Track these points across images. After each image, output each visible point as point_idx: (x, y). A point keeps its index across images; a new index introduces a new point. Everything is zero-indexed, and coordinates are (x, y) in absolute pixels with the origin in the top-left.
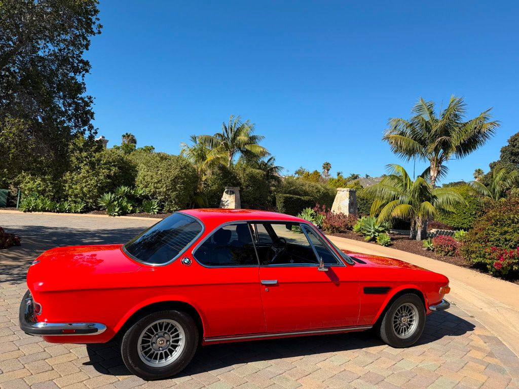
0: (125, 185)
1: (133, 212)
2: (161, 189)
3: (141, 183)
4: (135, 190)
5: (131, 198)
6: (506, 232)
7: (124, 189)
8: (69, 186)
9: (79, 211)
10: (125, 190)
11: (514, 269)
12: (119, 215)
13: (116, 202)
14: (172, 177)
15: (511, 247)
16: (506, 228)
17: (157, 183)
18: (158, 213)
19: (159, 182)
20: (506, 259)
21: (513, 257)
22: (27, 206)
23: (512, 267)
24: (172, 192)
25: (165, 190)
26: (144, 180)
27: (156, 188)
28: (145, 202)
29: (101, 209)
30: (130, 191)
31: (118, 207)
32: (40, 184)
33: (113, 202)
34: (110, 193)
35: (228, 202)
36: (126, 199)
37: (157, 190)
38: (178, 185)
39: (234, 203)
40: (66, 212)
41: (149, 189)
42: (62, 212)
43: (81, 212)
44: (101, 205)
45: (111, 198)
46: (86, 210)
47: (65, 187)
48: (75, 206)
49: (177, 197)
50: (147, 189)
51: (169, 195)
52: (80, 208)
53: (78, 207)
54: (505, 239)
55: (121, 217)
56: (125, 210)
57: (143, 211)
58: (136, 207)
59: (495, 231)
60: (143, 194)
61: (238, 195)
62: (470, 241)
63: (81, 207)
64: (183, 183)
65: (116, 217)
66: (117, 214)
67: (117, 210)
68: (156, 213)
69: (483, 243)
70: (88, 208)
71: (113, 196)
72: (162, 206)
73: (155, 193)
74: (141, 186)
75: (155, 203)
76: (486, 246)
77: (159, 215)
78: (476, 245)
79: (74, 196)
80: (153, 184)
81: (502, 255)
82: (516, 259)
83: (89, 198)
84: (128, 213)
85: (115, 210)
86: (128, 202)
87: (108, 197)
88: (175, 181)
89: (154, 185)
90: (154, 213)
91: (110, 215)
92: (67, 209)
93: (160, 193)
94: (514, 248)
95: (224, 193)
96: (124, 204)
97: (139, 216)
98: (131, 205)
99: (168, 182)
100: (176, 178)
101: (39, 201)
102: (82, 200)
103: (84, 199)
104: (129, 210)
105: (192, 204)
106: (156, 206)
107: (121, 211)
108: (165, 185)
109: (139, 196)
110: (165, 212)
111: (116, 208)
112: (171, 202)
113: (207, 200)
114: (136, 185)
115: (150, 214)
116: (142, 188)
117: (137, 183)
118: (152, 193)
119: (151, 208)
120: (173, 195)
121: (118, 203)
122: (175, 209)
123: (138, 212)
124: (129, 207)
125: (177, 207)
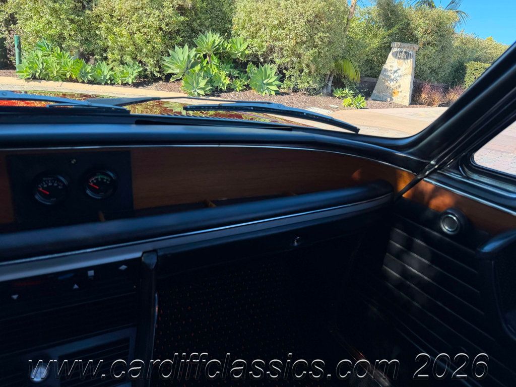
0: (214, 31)
1: (230, 89)
2: (286, 43)
3: (243, 28)
4: (232, 42)
5: (224, 57)
7: (212, 39)
8: (107, 29)
9: (130, 83)
10: (214, 42)
12: (206, 95)
13: (199, 67)
14: (310, 14)
17: (276, 27)
19: (280, 25)
22: (30, 68)
24: (307, 48)
25: (293, 43)
26: (251, 20)
27: (275, 39)
28: (251, 69)
29: (172, 80)
30: (223, 45)
31: (204, 78)
32: (49, 22)
33: (193, 66)
34: (186, 47)
36: (215, 60)
37: (277, 44)
38: (319, 34)
40: (106, 84)
41: (259, 40)
42: (99, 83)
43: (136, 85)
44: (170, 71)
45: (189, 56)
46: (144, 80)
47: (98, 29)
48: (122, 72)
50: (256, 42)
51: (299, 56)
52: (132, 77)
53: (128, 73)
55: (210, 97)
56: (215, 84)
58: (237, 78)
60: (247, 52)
63: (132, 73)
64: (329, 29)
66: (202, 92)
67: (202, 84)
68: (273, 93)
70: (146, 76)
71: (193, 53)
73: (271, 50)
74: (243, 33)
75: (271, 72)
79: (119, 50)
80: (268, 30)
83: (147, 56)
84: (221, 91)
85: (198, 83)
86: (219, 68)
87: (183, 54)
89: (271, 32)
90: (270, 95)
91: (191, 94)
92: (108, 77)
93: (281, 49)
95: (390, 55)
96: (214, 71)
98: (226, 75)
99: (301, 25)
100: (317, 16)
101: (52, 59)
102: (134, 59)
103: (138, 58)
104: (223, 85)
105: (330, 76)
106: (273, 79)
107: (210, 88)
108: (293, 33)
109: (240, 54)
110: (286, 91)
111: (200, 79)
112: (301, 71)
113: (358, 69)
114: (233, 32)
115: (263, 94)
116: (245, 39)
117: (235, 27)
118: (264, 49)
119: (265, 82)
120: (308, 55)
121: (202, 68)
122: (307, 85)
123: (241, 88)
124: (223, 77)
125: (311, 82)
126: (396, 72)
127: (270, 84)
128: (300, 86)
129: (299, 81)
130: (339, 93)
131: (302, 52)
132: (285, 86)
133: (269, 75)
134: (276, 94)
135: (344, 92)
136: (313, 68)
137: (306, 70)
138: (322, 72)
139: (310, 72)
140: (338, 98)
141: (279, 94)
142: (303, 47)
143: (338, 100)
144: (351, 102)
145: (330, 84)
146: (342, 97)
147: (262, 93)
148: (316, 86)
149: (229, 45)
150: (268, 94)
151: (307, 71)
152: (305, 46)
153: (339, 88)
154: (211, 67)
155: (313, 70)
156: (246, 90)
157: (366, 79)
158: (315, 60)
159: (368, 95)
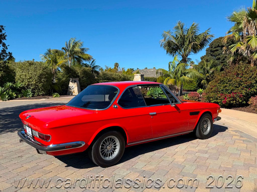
0: (9, 82)
1: (16, 97)
2: (33, 83)
3: (19, 80)
5: (14, 89)
6: (226, 86)
7: (9, 84)
10: (10, 85)
11: (231, 103)
12: (9, 100)
13: (5, 92)
14: (38, 75)
15: (229, 93)
16: (225, 85)
17: (29, 79)
18: (32, 96)
20: (227, 99)
21: (231, 97)
23: (230, 102)
24: (40, 83)
25: (35, 82)
26: (21, 77)
27: (29, 82)
28: (23, 91)
30: (13, 85)
31: (7, 95)
33: (3, 92)
34: (1, 87)
35: (73, 87)
36: (11, 90)
37: (30, 83)
38: (43, 79)
39: (77, 87)
41: (24, 83)
45: (2, 90)
49: (43, 86)
50: (23, 83)
51: (37, 85)
54: (226, 89)
55: (10, 101)
56: (11, 97)
57: (23, 96)
58: (18, 94)
59: (221, 86)
60: (21, 86)
61: (78, 83)
62: (209, 92)
64: (45, 78)
65: (7, 101)
66: (7, 99)
67: (7, 97)
68: (31, 97)
69: (216, 93)
71: (3, 89)
72: (34, 92)
73: (29, 85)
75: (30, 91)
76: (217, 94)
77: (33, 97)
78: (213, 94)
81: (226, 97)
82: (232, 98)
84: (14, 98)
85: (5, 97)
86: (12, 92)
88: (40, 77)
89: (28, 80)
91: (3, 100)
93: (32, 84)
94: (230, 93)
95: (70, 82)
96: (11, 93)
97: (21, 99)
98: (15, 93)
99: (36, 78)
100: (41, 75)
104: (14, 96)
107: (9, 97)
108: (34, 80)
109: (19, 87)
110: (36, 96)
111: (6, 96)
114: (16, 81)
115: (28, 97)
116: (20, 83)
117: (16, 80)
118: (27, 85)
119: (28, 94)
120: (40, 85)
121: (6, 93)
122: (42, 93)
123: (20, 97)
124: (14, 94)
125: (43, 92)
126: (72, 87)
127: (30, 94)
139: (42, 89)
142: (38, 83)
149: (15, 85)
154: (9, 92)
156: (22, 97)
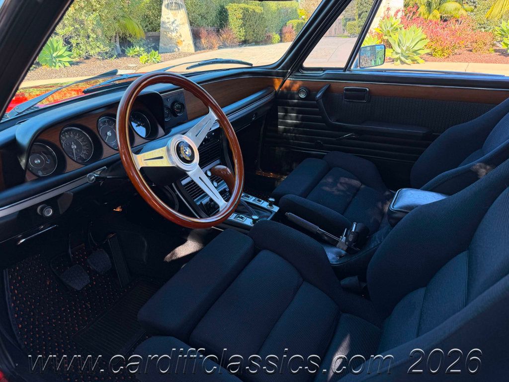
51: (82, 22)
68: (67, 64)
90: (65, 66)
95: (163, 9)
105: (115, 37)
106: (62, 50)
110: (77, 59)
112: (89, 37)
113: (140, 26)
115: (57, 68)
119: (54, 55)
122: (98, 50)
125: (102, 46)
126: (173, 23)
127: (61, 56)
128: (92, 52)
129: (89, 48)
130: (131, 52)
131: (84, 17)
132: (75, 55)
133: (57, 48)
134: (71, 64)
135: (135, 50)
136: (99, 32)
137: (93, 35)
138: (109, 34)
139: (97, 37)
140: (132, 56)
141: (73, 64)
142: (83, 13)
143: (133, 59)
144: (147, 59)
145: (118, 45)
146: (135, 55)
147: (55, 66)
148: (107, 49)
150: (62, 66)
151: (95, 36)
152: (85, 11)
153: (130, 47)
155: (100, 34)
157: (150, 34)
158: (98, 24)
159: (156, 49)
